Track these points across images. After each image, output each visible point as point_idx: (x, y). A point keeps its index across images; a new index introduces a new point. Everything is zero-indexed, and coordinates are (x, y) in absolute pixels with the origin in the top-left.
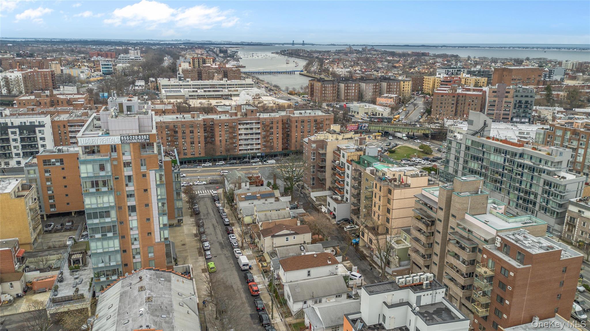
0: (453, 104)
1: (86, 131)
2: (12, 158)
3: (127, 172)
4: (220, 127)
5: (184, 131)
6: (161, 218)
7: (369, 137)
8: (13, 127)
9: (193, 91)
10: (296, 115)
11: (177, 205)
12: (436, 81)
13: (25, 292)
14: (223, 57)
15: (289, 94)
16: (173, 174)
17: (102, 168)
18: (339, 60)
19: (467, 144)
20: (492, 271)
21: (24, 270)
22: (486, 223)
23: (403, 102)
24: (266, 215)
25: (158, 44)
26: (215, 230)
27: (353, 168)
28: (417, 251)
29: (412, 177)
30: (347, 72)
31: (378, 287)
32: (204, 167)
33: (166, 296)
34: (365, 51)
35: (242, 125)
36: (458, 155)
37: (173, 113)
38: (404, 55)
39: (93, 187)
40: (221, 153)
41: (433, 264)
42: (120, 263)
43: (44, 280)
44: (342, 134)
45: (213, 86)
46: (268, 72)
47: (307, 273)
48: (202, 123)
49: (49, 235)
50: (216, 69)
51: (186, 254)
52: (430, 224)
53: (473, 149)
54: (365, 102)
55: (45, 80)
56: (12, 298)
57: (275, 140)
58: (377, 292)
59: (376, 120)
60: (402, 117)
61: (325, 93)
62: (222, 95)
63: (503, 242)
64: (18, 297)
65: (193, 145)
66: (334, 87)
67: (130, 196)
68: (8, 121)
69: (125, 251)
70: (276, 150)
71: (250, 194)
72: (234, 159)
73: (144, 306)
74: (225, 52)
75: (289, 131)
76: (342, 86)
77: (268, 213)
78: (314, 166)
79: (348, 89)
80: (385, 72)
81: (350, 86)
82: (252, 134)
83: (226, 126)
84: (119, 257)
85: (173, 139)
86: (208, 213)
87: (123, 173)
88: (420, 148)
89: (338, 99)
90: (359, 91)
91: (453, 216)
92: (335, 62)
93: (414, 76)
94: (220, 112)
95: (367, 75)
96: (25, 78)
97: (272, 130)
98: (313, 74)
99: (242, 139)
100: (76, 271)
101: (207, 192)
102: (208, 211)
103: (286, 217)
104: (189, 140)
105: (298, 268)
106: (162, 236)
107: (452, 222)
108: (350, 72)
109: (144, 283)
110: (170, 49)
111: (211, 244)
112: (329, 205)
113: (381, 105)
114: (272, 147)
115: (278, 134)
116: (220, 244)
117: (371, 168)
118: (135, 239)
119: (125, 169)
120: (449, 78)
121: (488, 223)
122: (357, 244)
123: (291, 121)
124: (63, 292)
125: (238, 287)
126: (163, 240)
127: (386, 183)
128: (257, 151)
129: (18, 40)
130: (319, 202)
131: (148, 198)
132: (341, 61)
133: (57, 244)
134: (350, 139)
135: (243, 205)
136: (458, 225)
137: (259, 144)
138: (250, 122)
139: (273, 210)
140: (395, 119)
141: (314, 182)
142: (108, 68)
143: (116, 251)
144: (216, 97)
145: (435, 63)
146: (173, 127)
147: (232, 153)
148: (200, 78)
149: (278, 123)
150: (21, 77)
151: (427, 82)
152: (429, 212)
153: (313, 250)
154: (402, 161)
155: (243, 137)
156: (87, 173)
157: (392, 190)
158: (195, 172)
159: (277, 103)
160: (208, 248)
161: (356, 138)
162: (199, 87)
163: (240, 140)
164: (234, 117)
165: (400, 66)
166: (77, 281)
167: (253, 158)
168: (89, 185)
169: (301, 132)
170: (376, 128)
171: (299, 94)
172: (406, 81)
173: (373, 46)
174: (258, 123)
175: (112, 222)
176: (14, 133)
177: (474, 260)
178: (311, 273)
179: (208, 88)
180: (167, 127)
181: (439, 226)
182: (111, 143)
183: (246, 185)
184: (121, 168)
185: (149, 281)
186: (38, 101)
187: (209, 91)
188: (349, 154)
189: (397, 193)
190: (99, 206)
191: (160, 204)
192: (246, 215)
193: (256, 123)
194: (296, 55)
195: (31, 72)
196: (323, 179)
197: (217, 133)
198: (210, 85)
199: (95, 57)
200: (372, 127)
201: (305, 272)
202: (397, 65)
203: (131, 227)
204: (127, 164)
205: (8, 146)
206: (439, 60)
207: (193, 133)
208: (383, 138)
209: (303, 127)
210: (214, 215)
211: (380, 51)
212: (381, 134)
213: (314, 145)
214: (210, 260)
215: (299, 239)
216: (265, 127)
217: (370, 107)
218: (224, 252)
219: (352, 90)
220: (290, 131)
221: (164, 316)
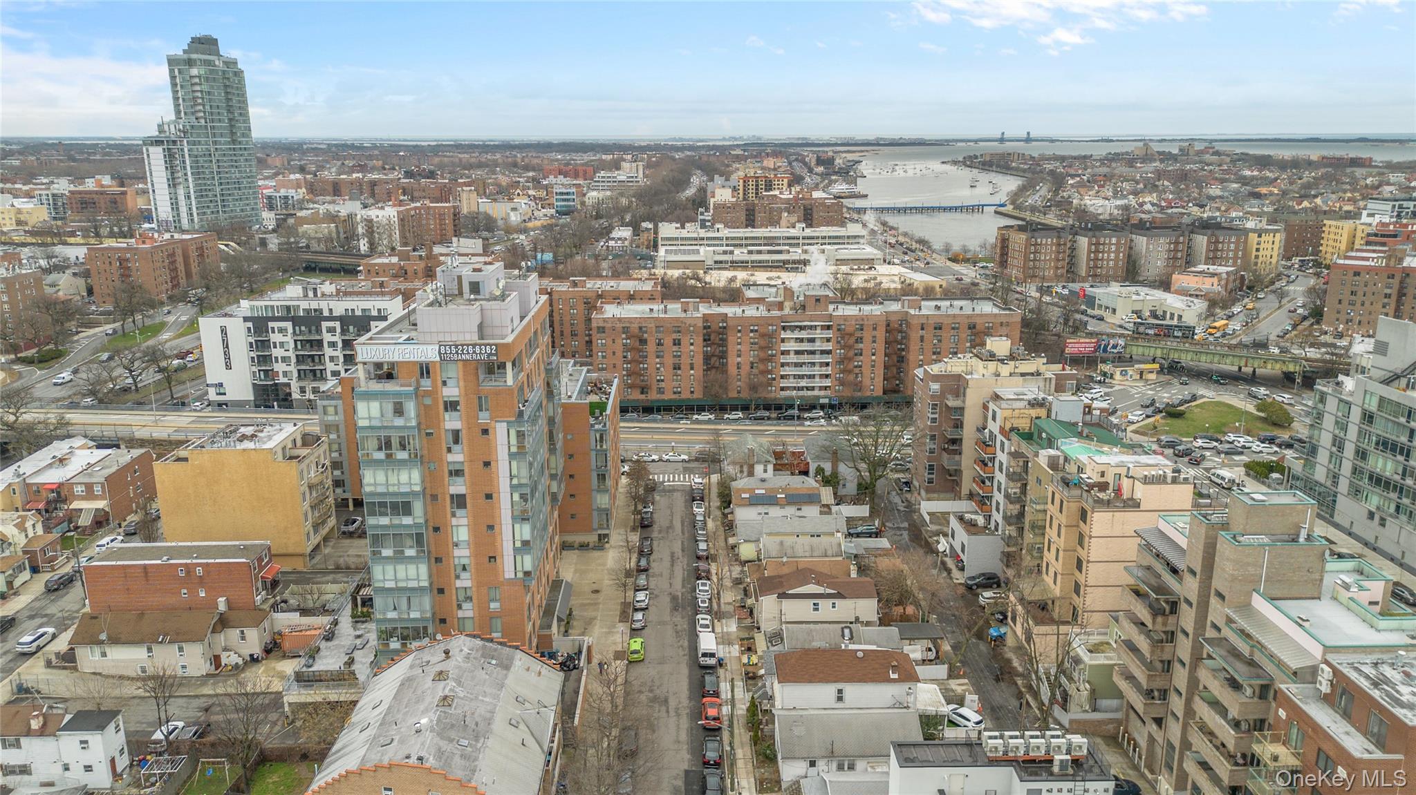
0: (1387, 296)
1: (387, 332)
2: (326, 380)
3: (452, 422)
4: (739, 335)
5: (660, 340)
6: (517, 526)
7: (1124, 373)
8: (331, 318)
9: (725, 253)
10: (924, 312)
11: (598, 502)
12: (1359, 234)
13: (268, 651)
14: (821, 175)
15: (950, 259)
16: (592, 433)
17: (399, 411)
18: (1108, 178)
19: (1366, 406)
20: (1297, 755)
21: (275, 607)
22: (1300, 623)
23: (1250, 288)
24: (782, 543)
25: (691, 148)
26: (672, 565)
27: (1013, 450)
28: (1130, 678)
29: (1145, 483)
30: (1117, 207)
31: (934, 749)
32: (698, 422)
33: (487, 699)
34: (1188, 154)
35: (788, 332)
36: (1342, 435)
37: (652, 299)
38: (1295, 164)
39: (380, 449)
40: (739, 392)
41: (1170, 717)
42: (429, 615)
43: (303, 633)
44: (1012, 363)
45: (770, 241)
46: (916, 208)
47: (834, 694)
48: (700, 324)
49: (347, 542)
50: (787, 201)
51: (594, 614)
52: (1168, 608)
53: (1383, 421)
54: (1143, 284)
55: (441, 225)
56: (240, 661)
57: (866, 370)
58: (926, 761)
59: (1151, 332)
60: (1235, 325)
61: (1035, 260)
62: (787, 262)
63: (1337, 682)
64: (254, 660)
65: (679, 372)
66: (1059, 245)
67: (458, 473)
68: (324, 305)
69: (441, 591)
70: (868, 394)
71: (763, 492)
72: (767, 407)
73: (431, 714)
74: (827, 162)
75: (903, 350)
76: (1083, 241)
77: (789, 540)
78: (933, 437)
79: (1097, 251)
80: (1223, 208)
81: (1104, 244)
82: (813, 353)
83: (752, 331)
84: (427, 602)
85: (637, 357)
86: (671, 527)
87: (442, 424)
88: (1258, 410)
89: (1071, 273)
90: (1129, 256)
91: (1221, 596)
92: (1095, 182)
93: (1295, 220)
94: (748, 299)
95: (1171, 216)
96: (402, 220)
97: (861, 346)
98: (1028, 213)
99: (788, 364)
100: (363, 622)
101: (684, 478)
102: (671, 521)
103: (829, 553)
104: (669, 361)
105: (812, 678)
106: (519, 567)
107: (1217, 612)
108: (1126, 208)
109: (449, 665)
110: (712, 159)
111: (652, 596)
112: (953, 537)
113: (1183, 292)
114: (858, 386)
115: (873, 355)
116: (674, 598)
117: (1052, 452)
118: (464, 568)
119: (447, 416)
120: (1391, 227)
121: (1306, 624)
122: (1001, 638)
123: (908, 325)
124: (325, 661)
125: (680, 702)
126: (520, 575)
127: (1078, 492)
128: (822, 393)
129: (423, 144)
130: (939, 527)
131: (491, 480)
132: (1110, 181)
133: (352, 561)
134: (1032, 374)
135: (743, 515)
136: (1230, 621)
137: (827, 376)
138: (809, 323)
139: (804, 534)
140: (1213, 331)
141: (934, 476)
142: (568, 200)
143: (421, 589)
144: (771, 267)
145: (1380, 185)
146: (637, 331)
147: (763, 394)
148: (750, 222)
149: (875, 329)
150: (396, 219)
151: (1332, 236)
152: (1168, 578)
153: (873, 640)
154: (1195, 438)
155: (792, 358)
156: (370, 418)
157: (1089, 513)
158: (672, 431)
159: (908, 282)
160: (643, 605)
161: (1049, 375)
162: (738, 243)
163: (783, 365)
164: (776, 313)
165: (1271, 194)
166: (358, 642)
167: (812, 407)
168: (373, 444)
169: (934, 353)
170: (1147, 352)
171: (974, 261)
172: (1267, 231)
173: (1211, 141)
174: (829, 327)
175: (416, 525)
176: (331, 330)
177: (1262, 721)
178: (846, 695)
179: (760, 245)
180: (625, 330)
181: (1187, 617)
182: (419, 360)
183: (765, 471)
184: (438, 414)
185: (464, 661)
186: (401, 268)
187: (760, 252)
188: (1008, 413)
189: (1101, 521)
190: (391, 489)
191: (516, 497)
192: (747, 538)
193: (823, 327)
194: (998, 166)
195: (416, 208)
196: (956, 470)
197: (732, 348)
198: (765, 238)
199: (551, 177)
200: (1134, 349)
201: (829, 690)
202: (1264, 190)
203: (455, 539)
204: (452, 406)
205: (320, 355)
206: (1393, 177)
207: (679, 344)
208: (1163, 378)
209: (940, 341)
210: (683, 533)
211: (1228, 155)
212: (1157, 366)
213: (935, 386)
214: (639, 632)
215: (846, 609)
216: (843, 338)
217: (1148, 297)
218: (674, 619)
219: (1109, 252)
220: (907, 349)
221: (465, 742)
